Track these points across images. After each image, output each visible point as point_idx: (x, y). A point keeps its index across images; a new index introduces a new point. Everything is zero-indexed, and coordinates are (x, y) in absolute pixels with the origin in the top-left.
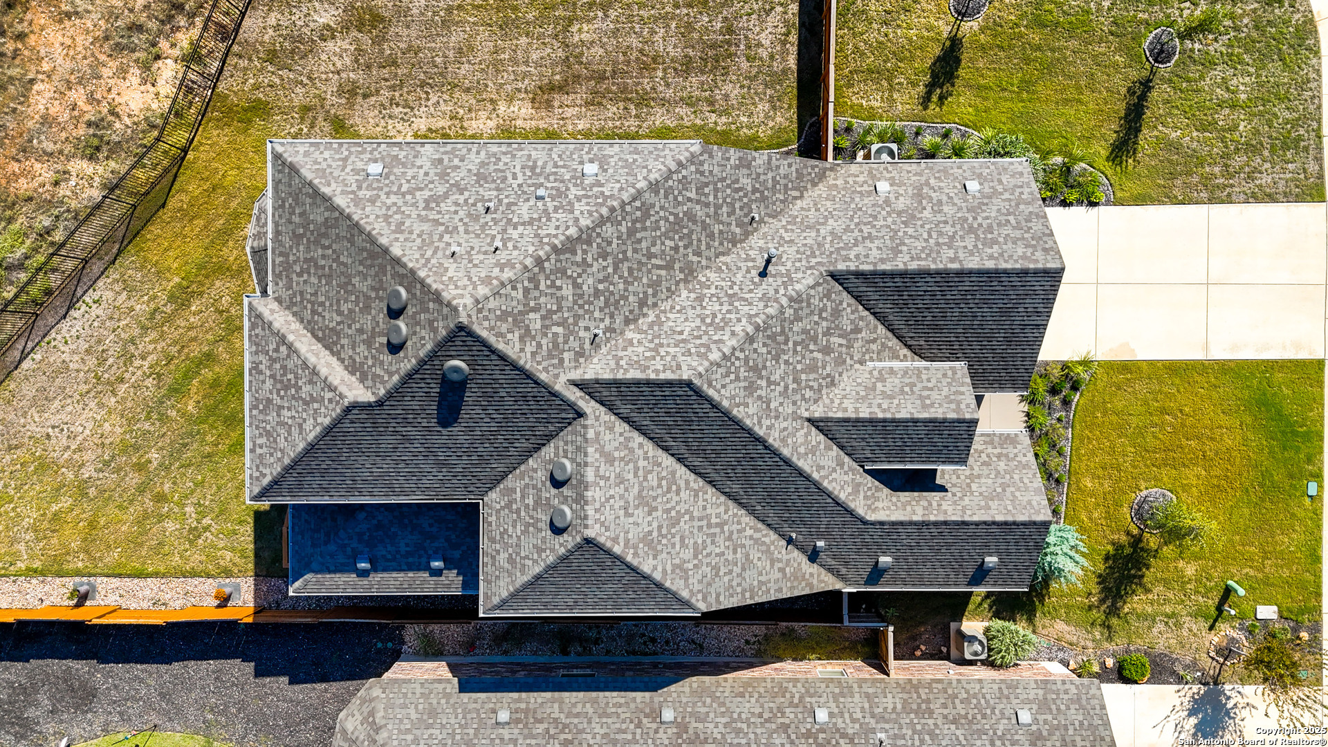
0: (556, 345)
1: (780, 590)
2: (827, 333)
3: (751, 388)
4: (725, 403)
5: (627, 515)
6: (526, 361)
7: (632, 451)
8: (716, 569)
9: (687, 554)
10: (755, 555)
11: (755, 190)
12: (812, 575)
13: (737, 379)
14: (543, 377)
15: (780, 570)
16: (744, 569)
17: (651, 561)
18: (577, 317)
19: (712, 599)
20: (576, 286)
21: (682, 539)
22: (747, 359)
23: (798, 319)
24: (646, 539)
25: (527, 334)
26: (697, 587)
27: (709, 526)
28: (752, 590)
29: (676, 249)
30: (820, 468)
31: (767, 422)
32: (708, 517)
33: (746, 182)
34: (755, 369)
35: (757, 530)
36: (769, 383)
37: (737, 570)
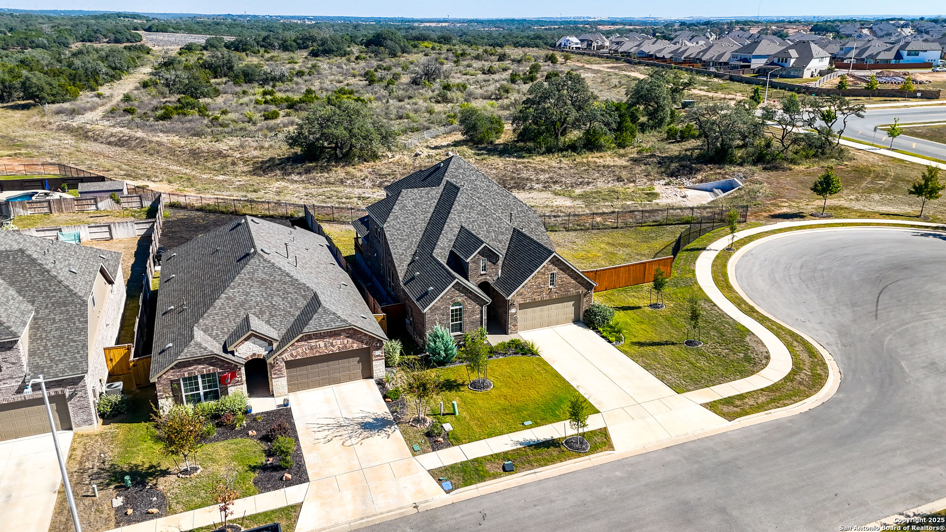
0: (457, 176)
1: (395, 254)
2: (494, 231)
3: (465, 206)
4: (457, 199)
5: (411, 200)
6: (449, 170)
7: (432, 199)
8: (399, 230)
9: (402, 219)
10: (406, 243)
11: (532, 229)
12: (403, 266)
13: (466, 202)
14: (446, 174)
15: (403, 254)
16: (400, 239)
17: (398, 208)
18: (467, 181)
19: (388, 229)
20: (476, 180)
21: (407, 217)
22: (473, 204)
23: (494, 220)
24: (405, 206)
25: (457, 169)
26: (391, 224)
27: (413, 226)
28: (393, 243)
29: (500, 206)
30: (446, 233)
31: (456, 213)
32: (417, 225)
33: (533, 225)
34: (471, 208)
35: (416, 243)
36: (469, 212)
37: (400, 237)
